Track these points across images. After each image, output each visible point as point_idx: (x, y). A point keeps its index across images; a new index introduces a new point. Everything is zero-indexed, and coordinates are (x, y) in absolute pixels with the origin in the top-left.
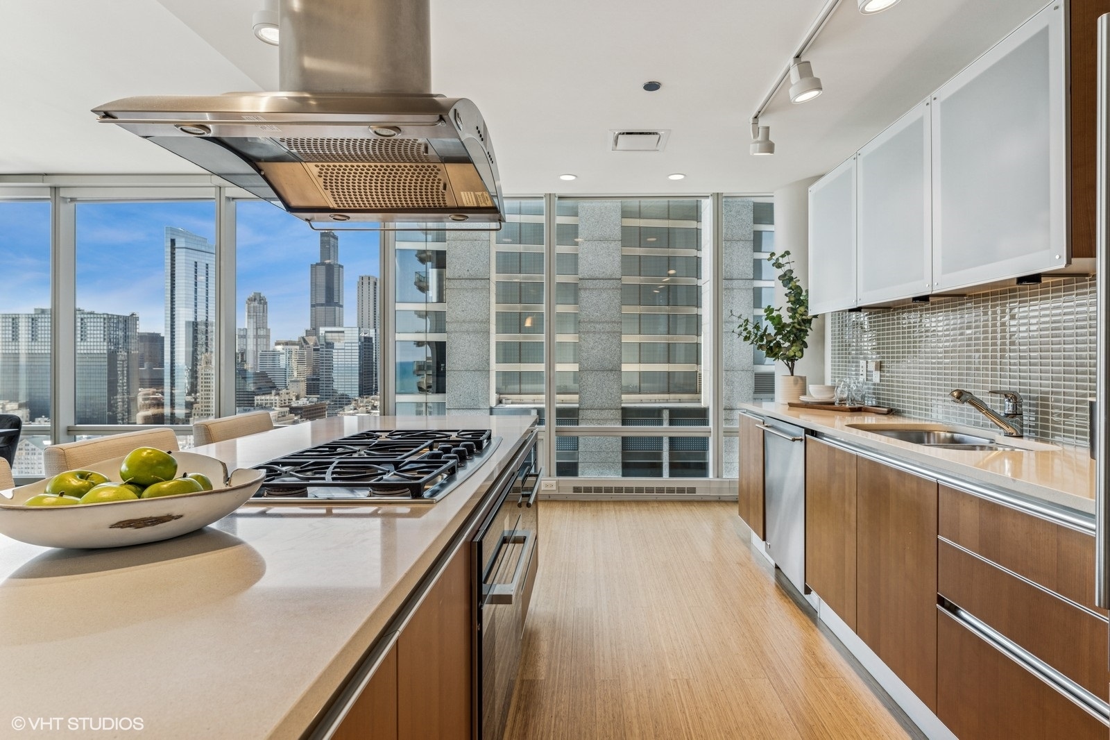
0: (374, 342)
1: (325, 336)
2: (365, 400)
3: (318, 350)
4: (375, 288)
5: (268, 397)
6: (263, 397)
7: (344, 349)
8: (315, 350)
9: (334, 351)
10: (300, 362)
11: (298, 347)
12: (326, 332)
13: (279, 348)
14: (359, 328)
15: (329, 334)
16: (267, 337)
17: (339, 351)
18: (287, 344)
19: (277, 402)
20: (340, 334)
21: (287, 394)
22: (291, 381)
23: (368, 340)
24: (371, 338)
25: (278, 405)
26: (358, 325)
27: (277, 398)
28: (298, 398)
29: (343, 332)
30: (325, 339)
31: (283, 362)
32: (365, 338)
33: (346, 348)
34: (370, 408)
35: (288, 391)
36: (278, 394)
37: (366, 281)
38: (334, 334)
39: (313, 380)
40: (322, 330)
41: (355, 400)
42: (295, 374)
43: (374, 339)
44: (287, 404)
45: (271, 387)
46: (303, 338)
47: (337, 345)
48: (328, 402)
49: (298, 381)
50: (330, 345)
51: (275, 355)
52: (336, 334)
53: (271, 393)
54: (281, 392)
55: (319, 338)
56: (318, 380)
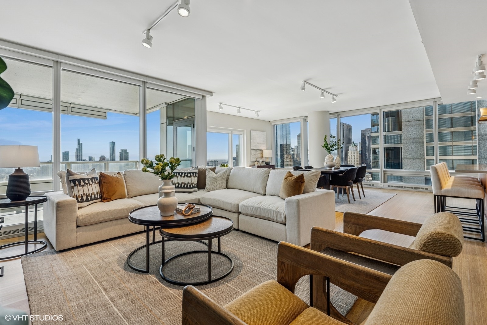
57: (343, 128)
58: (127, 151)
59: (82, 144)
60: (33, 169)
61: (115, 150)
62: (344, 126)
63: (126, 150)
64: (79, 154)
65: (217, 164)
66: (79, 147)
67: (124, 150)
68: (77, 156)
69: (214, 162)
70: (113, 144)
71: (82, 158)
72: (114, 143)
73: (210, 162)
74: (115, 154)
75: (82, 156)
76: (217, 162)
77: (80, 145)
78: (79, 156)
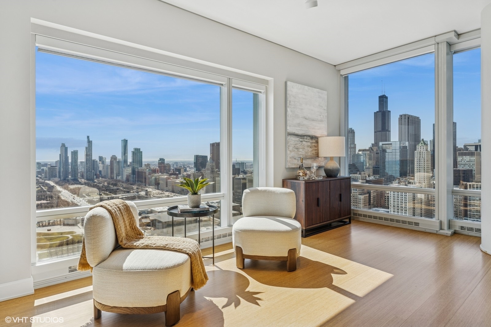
0: (408, 148)
1: (382, 146)
2: (404, 179)
3: (378, 153)
4: (408, 120)
5: (356, 175)
6: (354, 175)
7: (392, 153)
8: (377, 153)
9: (386, 154)
10: (370, 159)
11: (369, 152)
12: (383, 144)
13: (360, 153)
14: (400, 142)
15: (384, 146)
16: (355, 148)
17: (389, 154)
18: (363, 150)
19: (360, 177)
20: (390, 145)
21: (364, 174)
22: (366, 168)
23: (405, 147)
24: (407, 147)
25: (360, 179)
26: (399, 140)
27: (360, 175)
28: (369, 176)
29: (391, 144)
30: (382, 148)
31: (362, 159)
32: (403, 146)
33: (393, 152)
34: (407, 183)
35: (365, 173)
36: (360, 174)
37: (403, 117)
38: (386, 145)
39: (376, 168)
40: (381, 144)
41: (398, 178)
42: (368, 165)
43: (408, 147)
44: (364, 179)
45: (357, 171)
46: (371, 147)
47: (388, 150)
48: (383, 178)
49: (369, 168)
50: (384, 151)
51: (359, 155)
52: (388, 145)
53: (357, 173)
54: (361, 173)
55: (379, 147)
56: (379, 168)
57: (408, 122)
58: (141, 151)
59: (91, 141)
60: (40, 170)
61: (127, 149)
62: (410, 118)
63: (139, 149)
64: (88, 153)
65: (245, 166)
66: (89, 145)
67: (138, 149)
68: (87, 155)
69: (241, 164)
70: (125, 142)
71: (92, 157)
72: (127, 141)
73: (237, 164)
74: (127, 153)
75: (91, 155)
76: (245, 164)
77: (90, 142)
78: (89, 155)
